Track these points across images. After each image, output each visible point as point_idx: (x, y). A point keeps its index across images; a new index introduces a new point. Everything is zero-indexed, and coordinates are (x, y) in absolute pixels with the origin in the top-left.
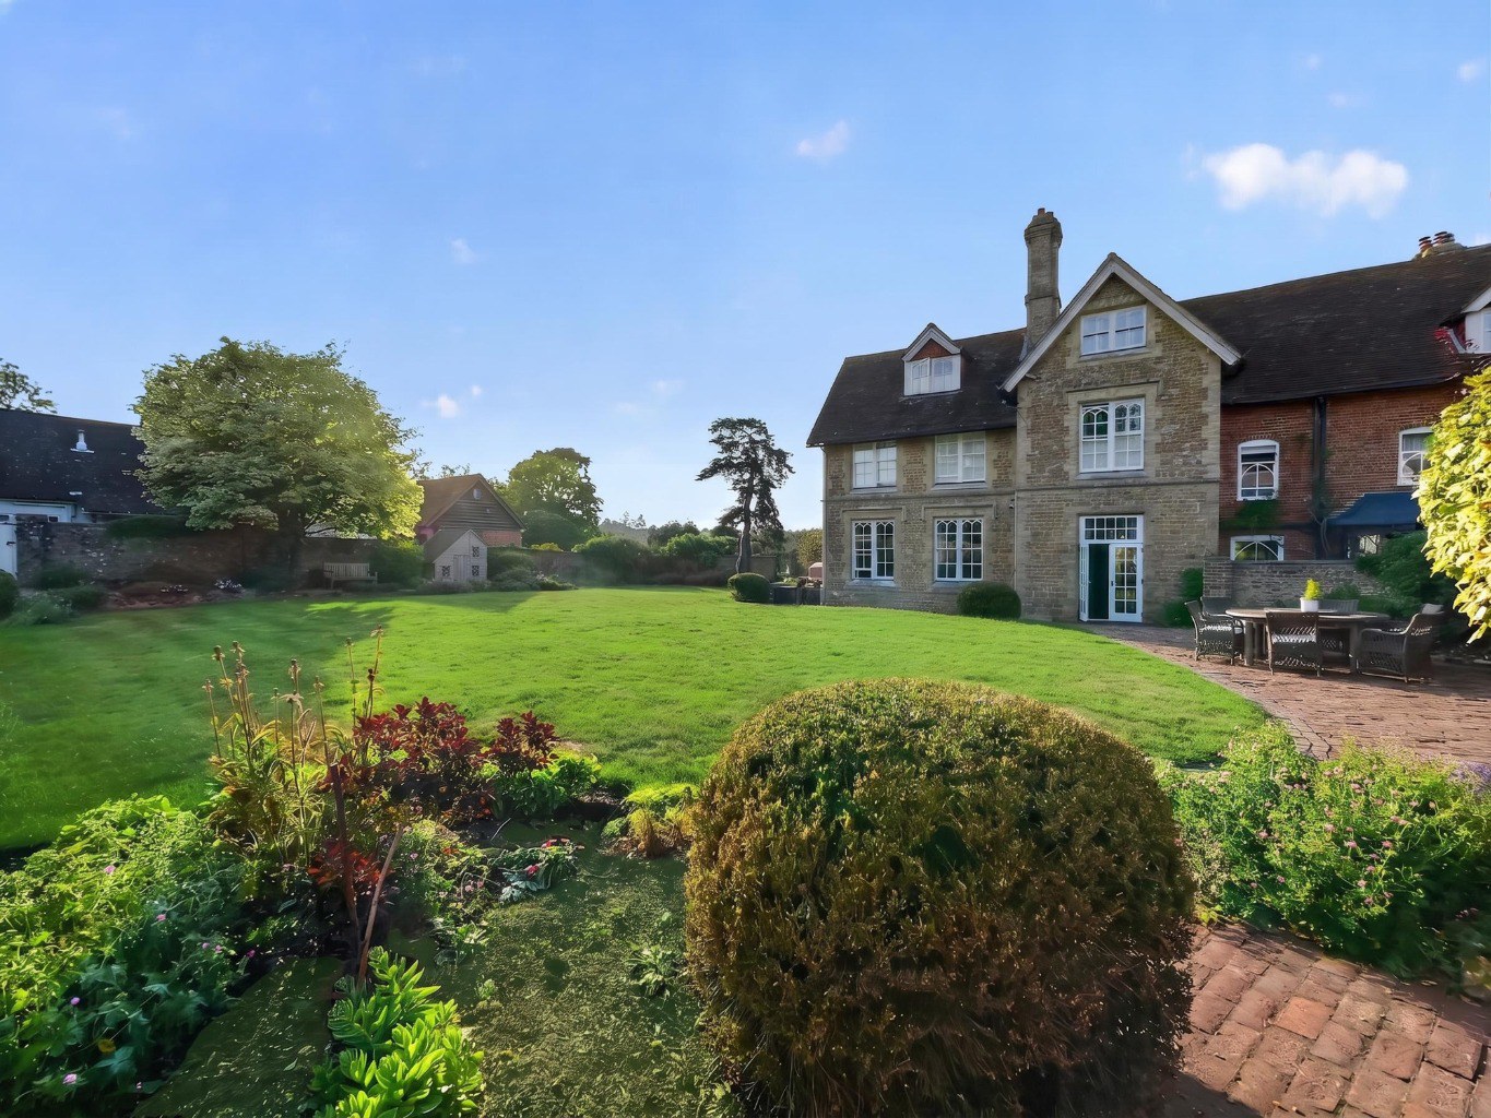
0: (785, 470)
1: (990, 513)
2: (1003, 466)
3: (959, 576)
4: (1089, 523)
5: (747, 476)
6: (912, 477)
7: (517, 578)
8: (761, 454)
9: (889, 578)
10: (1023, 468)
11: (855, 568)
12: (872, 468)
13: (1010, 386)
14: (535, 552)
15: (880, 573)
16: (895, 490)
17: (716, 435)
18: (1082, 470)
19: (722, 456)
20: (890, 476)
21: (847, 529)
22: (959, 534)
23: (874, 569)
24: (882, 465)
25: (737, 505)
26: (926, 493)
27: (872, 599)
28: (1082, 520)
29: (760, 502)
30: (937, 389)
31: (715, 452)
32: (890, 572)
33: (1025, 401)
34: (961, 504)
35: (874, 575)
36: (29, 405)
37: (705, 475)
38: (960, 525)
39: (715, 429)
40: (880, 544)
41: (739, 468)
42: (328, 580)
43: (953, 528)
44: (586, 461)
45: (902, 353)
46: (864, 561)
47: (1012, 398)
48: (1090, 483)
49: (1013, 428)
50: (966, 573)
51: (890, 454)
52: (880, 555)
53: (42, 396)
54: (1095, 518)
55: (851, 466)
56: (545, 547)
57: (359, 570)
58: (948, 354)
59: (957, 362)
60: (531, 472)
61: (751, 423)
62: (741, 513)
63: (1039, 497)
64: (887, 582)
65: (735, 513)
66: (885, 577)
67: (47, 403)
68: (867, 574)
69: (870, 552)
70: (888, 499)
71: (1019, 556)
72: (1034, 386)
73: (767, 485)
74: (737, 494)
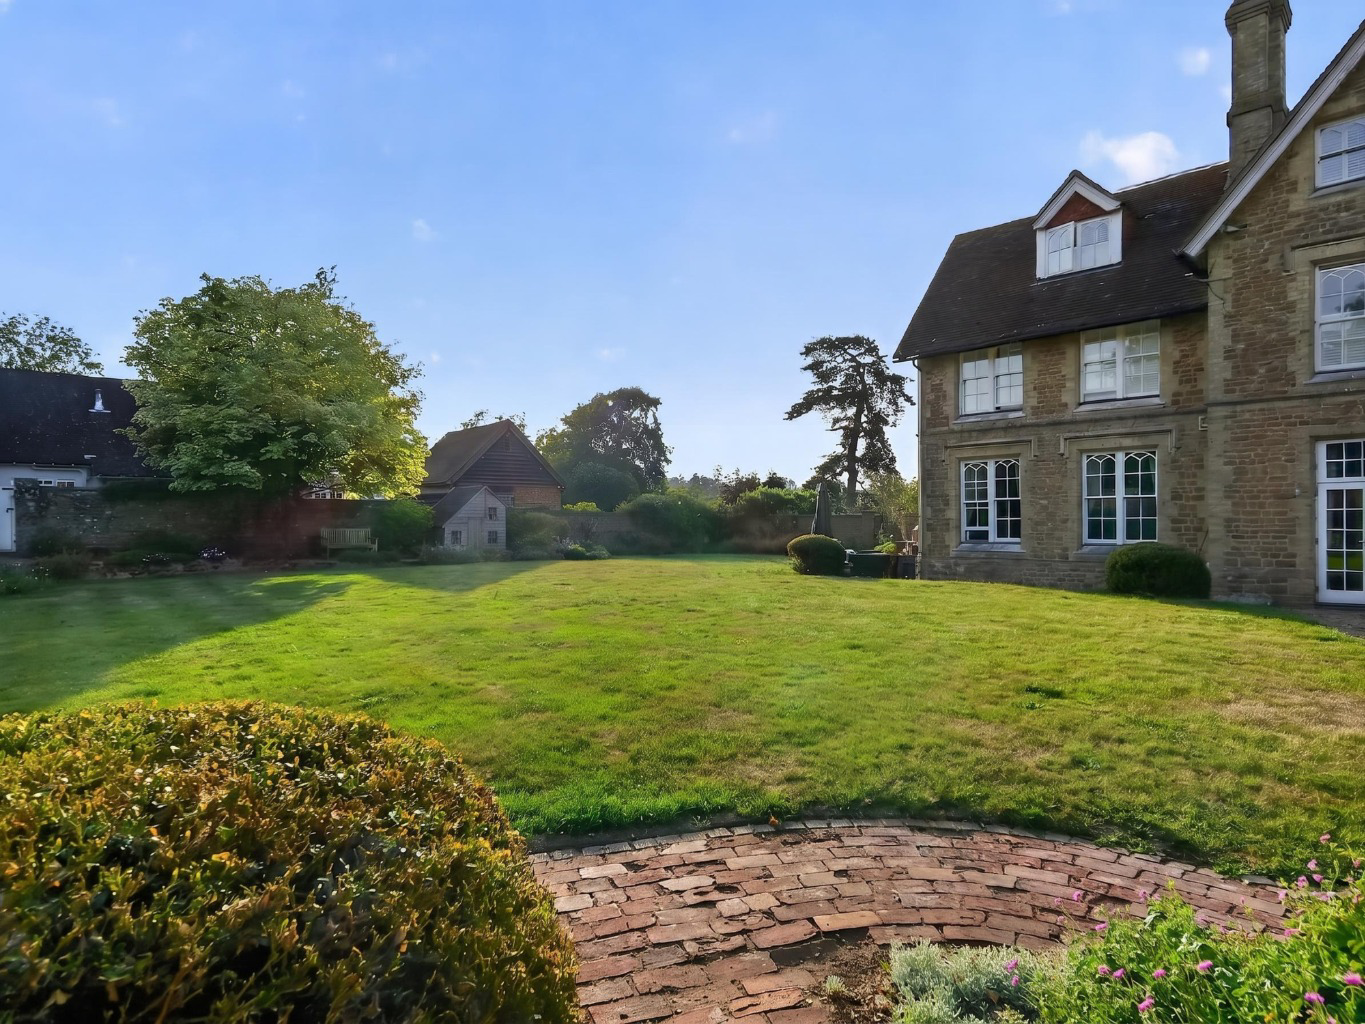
0: (901, 400)
1: (1169, 441)
2: (1187, 371)
3: (1120, 538)
4: (1334, 451)
5: (851, 411)
6: (1045, 392)
7: (540, 544)
8: (869, 380)
9: (1017, 540)
10: (1218, 371)
11: (965, 528)
12: (987, 385)
13: (1194, 249)
14: (568, 513)
15: (1001, 532)
16: (1020, 414)
17: (809, 360)
18: (1319, 367)
19: (815, 388)
20: (1013, 396)
21: (952, 474)
22: (1120, 473)
23: (992, 528)
24: (1003, 381)
25: (840, 450)
26: (1067, 416)
27: (991, 571)
28: (1322, 449)
29: (870, 447)
30: (1087, 264)
31: (809, 383)
32: (1016, 533)
33: (1221, 269)
34: (1123, 431)
35: (993, 537)
36: (80, 369)
37: (797, 411)
38: (1120, 459)
39: (808, 351)
40: (1000, 492)
41: (841, 401)
42: (324, 549)
43: (1110, 465)
44: (655, 402)
45: (1032, 220)
46: (978, 517)
47: (1200, 268)
48: (1330, 388)
49: (1203, 309)
50: (1131, 532)
51: (1013, 364)
52: (1001, 509)
53: (93, 359)
54: (1344, 442)
55: (958, 382)
56: (580, 506)
57: (357, 535)
58: (1098, 212)
59: (1116, 224)
60: (591, 419)
61: (858, 341)
62: (847, 460)
63: (1247, 413)
64: (1012, 545)
65: (835, 460)
66: (1009, 539)
67: (95, 366)
68: (984, 535)
69: (986, 504)
70: (1010, 427)
71: (1216, 506)
72: (1234, 244)
73: (879, 420)
74: (839, 435)
